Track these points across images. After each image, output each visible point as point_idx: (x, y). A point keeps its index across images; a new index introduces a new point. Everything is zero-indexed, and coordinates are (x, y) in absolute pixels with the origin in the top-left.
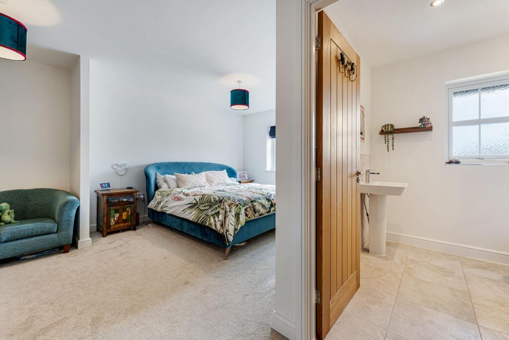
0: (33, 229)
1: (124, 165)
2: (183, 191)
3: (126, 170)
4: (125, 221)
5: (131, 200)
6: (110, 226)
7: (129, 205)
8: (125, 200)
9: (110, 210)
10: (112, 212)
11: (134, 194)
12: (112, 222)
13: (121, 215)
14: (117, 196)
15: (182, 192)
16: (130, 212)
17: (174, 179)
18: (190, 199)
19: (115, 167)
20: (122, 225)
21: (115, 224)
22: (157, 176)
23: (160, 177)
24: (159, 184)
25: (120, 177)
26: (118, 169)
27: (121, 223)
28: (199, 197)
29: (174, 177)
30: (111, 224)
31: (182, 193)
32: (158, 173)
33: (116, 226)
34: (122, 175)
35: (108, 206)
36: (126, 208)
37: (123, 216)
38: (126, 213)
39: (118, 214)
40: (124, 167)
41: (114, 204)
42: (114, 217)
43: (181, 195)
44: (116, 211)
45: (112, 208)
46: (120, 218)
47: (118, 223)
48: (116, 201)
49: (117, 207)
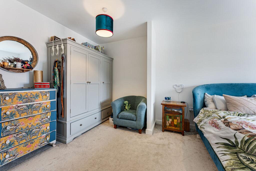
0: (128, 116)
1: (181, 85)
2: (226, 117)
3: (182, 89)
4: (175, 126)
5: (180, 112)
6: (166, 126)
7: (179, 115)
8: (176, 111)
9: (166, 115)
10: (168, 117)
11: (182, 108)
12: (168, 124)
13: (173, 121)
14: (170, 107)
15: (224, 117)
16: (179, 121)
17: (222, 100)
18: (228, 133)
19: (175, 87)
20: (173, 128)
21: (169, 126)
22: (205, 96)
23: (209, 96)
24: (206, 103)
25: (178, 93)
26: (177, 88)
27: (173, 126)
28: (243, 136)
29: (222, 98)
30: (167, 125)
31: (223, 120)
32: (206, 93)
33: (170, 127)
34: (179, 93)
35: (165, 113)
36: (176, 117)
37: (175, 122)
38: (176, 120)
39: (171, 119)
40: (181, 87)
41: (169, 112)
42: (169, 121)
43: (220, 122)
44: (170, 117)
45: (167, 114)
46: (172, 122)
47: (171, 126)
48: (170, 110)
49: (171, 115)
